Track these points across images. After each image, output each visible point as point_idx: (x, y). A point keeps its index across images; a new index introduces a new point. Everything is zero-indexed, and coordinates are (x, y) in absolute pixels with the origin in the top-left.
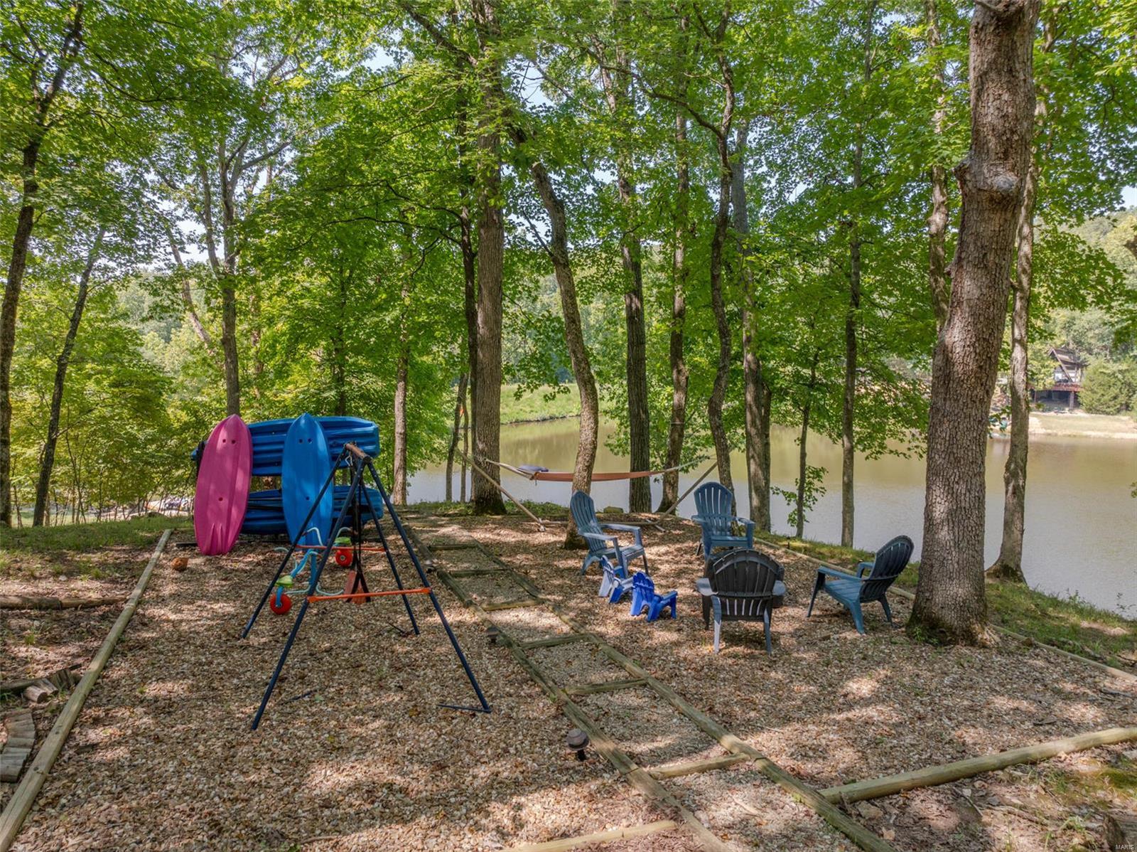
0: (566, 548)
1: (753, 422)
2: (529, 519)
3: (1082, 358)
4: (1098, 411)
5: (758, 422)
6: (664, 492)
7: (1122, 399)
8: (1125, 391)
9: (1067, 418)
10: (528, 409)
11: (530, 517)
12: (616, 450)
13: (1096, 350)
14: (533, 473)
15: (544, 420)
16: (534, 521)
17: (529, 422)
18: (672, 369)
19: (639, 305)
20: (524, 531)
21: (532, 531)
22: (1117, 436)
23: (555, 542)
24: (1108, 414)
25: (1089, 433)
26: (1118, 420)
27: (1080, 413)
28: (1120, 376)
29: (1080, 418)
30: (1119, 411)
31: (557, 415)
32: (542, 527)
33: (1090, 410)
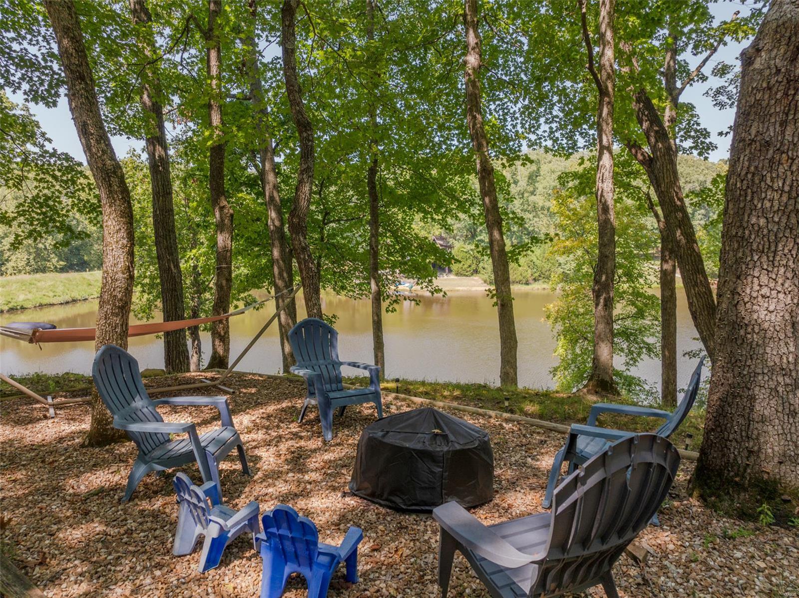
0: (91, 445)
1: (281, 274)
2: (30, 401)
3: (451, 243)
4: (461, 275)
5: (285, 275)
6: (214, 345)
7: (474, 267)
8: (475, 262)
9: (446, 280)
10: (51, 294)
11: (29, 397)
12: (140, 316)
13: (458, 237)
14: (31, 332)
15: (67, 303)
16: (38, 402)
17: (52, 305)
18: (214, 206)
19: (163, 153)
20: (19, 422)
21: (33, 421)
22: (474, 289)
23: (72, 436)
24: (467, 276)
25: (459, 288)
26: (474, 280)
27: (452, 276)
28: (472, 253)
29: (453, 279)
30: (472, 274)
31: (79, 298)
32: (52, 411)
33: (457, 274)
